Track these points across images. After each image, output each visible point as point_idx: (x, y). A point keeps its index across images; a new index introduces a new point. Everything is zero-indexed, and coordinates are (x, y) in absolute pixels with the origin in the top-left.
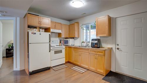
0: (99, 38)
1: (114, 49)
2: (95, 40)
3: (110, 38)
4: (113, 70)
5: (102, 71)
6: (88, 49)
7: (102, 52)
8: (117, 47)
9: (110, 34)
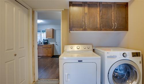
0: (47, 39)
1: (55, 45)
2: (46, 40)
3: (53, 39)
4: (55, 55)
5: (50, 55)
6: (42, 45)
7: (50, 46)
8: (56, 43)
9: (53, 37)
